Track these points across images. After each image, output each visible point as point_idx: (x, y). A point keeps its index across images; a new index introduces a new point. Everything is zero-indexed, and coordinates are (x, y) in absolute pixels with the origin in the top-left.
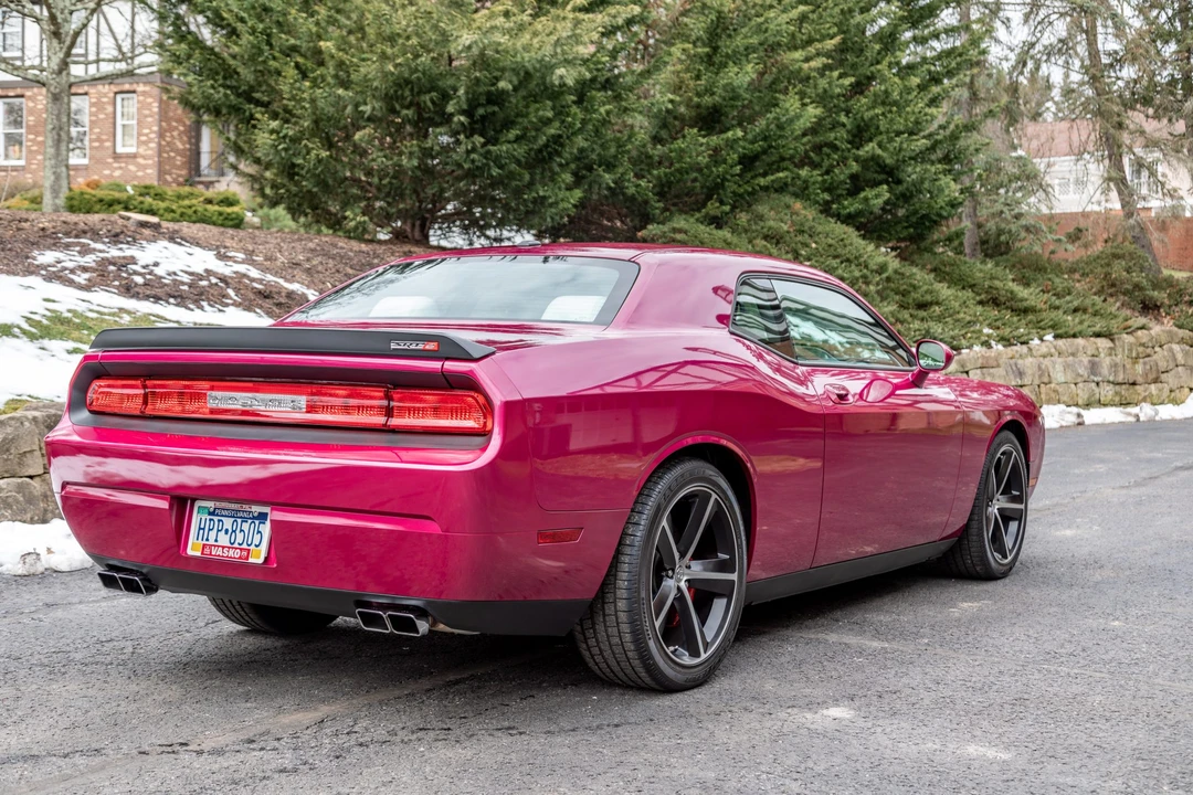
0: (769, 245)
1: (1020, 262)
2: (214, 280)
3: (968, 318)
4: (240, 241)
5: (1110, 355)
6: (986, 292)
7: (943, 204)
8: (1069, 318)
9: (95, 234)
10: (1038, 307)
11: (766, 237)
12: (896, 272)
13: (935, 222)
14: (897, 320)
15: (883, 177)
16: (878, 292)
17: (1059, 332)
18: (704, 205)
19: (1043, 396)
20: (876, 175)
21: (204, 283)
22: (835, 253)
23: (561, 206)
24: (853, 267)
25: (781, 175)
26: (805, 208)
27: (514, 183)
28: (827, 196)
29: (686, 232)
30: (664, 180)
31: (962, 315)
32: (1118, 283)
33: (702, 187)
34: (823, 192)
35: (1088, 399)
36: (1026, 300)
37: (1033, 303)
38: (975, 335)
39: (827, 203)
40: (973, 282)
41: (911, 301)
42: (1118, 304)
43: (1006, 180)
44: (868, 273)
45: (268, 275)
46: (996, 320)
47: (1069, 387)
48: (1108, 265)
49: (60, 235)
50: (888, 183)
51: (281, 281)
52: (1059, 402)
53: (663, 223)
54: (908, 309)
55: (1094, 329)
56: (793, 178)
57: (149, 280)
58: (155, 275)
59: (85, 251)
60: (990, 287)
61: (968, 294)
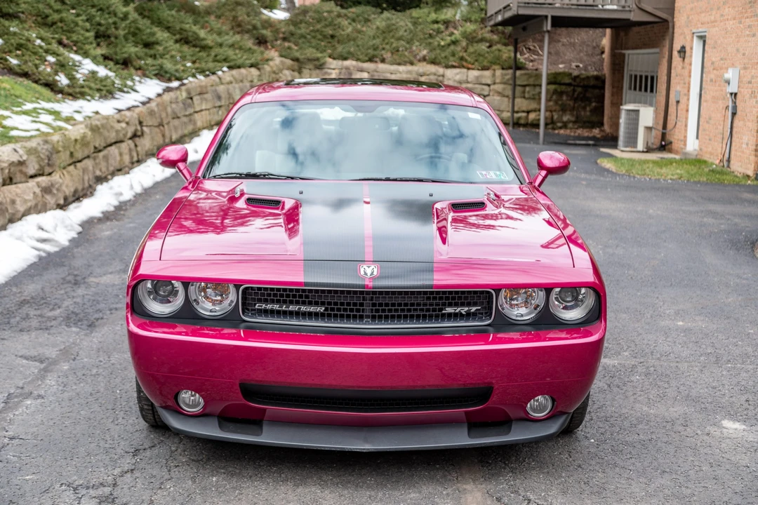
3: (176, 54)
5: (259, 80)
6: (179, 33)
10: (211, 44)
22: (92, 4)
32: (243, 24)
36: (204, 39)
37: (208, 42)
40: (168, 25)
41: (139, 41)
42: (252, 41)
46: (192, 56)
48: (234, 10)
55: (248, 61)
60: (181, 29)
61: (166, 35)
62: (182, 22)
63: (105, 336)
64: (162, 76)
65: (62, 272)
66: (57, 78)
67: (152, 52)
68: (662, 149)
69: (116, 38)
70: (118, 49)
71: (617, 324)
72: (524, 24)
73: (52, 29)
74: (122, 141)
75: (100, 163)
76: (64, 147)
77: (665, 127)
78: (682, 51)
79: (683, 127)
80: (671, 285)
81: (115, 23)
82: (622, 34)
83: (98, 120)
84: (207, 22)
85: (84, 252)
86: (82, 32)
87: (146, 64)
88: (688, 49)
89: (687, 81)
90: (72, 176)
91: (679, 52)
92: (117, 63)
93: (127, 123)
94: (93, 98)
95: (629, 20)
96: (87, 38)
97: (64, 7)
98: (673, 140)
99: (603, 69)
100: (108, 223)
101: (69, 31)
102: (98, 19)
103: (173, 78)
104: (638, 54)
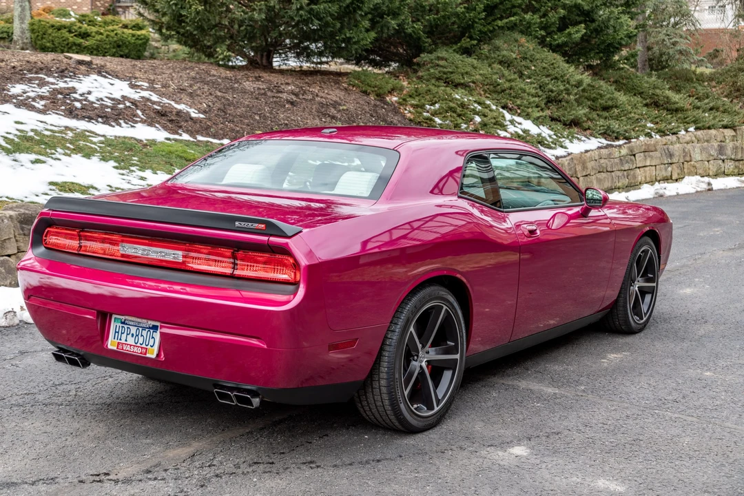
0: (502, 68)
1: (675, 75)
2: (128, 104)
3: (637, 117)
4: (145, 72)
5: (733, 141)
6: (650, 98)
7: (623, 36)
8: (707, 115)
9: (49, 72)
10: (686, 107)
11: (501, 63)
12: (589, 85)
13: (617, 48)
14: (589, 119)
15: (582, 18)
16: (576, 100)
17: (699, 125)
18: (460, 40)
19: (686, 170)
20: (577, 18)
21: (121, 106)
22: (548, 74)
23: (362, 43)
24: (560, 83)
25: (512, 18)
26: (528, 41)
27: (330, 29)
28: (543, 33)
29: (446, 60)
30: (433, 23)
31: (633, 115)
33: (458, 27)
34: (541, 30)
35: (717, 171)
36: (677, 103)
37: (682, 105)
38: (641, 129)
39: (543, 37)
40: (641, 91)
41: (598, 105)
42: (741, 104)
43: (667, 17)
44: (570, 87)
45: (164, 99)
46: (656, 118)
47: (703, 164)
48: (735, 76)
49: (25, 72)
50: (585, 22)
51: (173, 103)
52: (696, 174)
53: (430, 52)
54: (597, 110)
55: (722, 123)
56: (521, 20)
57: (85, 104)
58: (89, 101)
59: (42, 83)
60: (653, 94)
61: (635, 99)
62: (655, 88)
64: (609, 135)
67: (608, 114)
69: (567, 102)
70: (566, 112)
73: (499, 96)
81: (567, 90)
86: (528, 97)
87: (596, 125)
92: (564, 124)
96: (532, 103)
101: (515, 97)
102: (550, 86)
103: (621, 138)
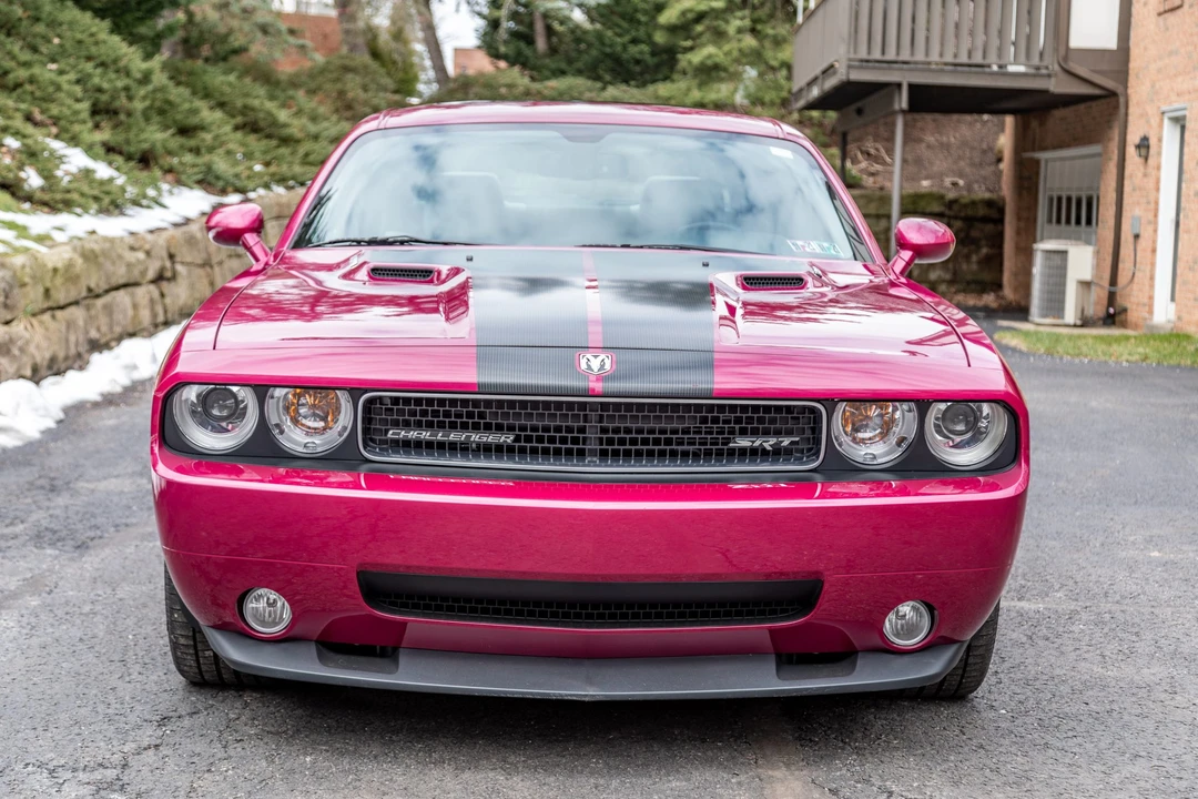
6: (242, 113)
10: (299, 135)
22: (88, 54)
36: (286, 126)
37: (292, 130)
40: (222, 99)
41: (170, 124)
60: (245, 107)
61: (218, 115)
62: (247, 95)
63: (107, 561)
64: (209, 184)
65: (28, 474)
66: (23, 175)
67: (192, 143)
68: (1110, 321)
69: (129, 114)
70: (132, 135)
71: (1040, 554)
72: (859, 104)
73: (15, 95)
74: (136, 284)
75: (96, 317)
76: (33, 277)
77: (1113, 281)
78: (1144, 145)
79: (1147, 282)
80: (1136, 503)
81: (127, 89)
82: (1034, 124)
83: (96, 242)
84: (292, 98)
85: (68, 447)
86: (69, 101)
87: (181, 163)
88: (1153, 142)
89: (1152, 199)
90: (47, 329)
91: (1138, 147)
92: (129, 158)
93: (148, 253)
94: (86, 210)
95: (1045, 92)
96: (76, 113)
97: (36, 57)
98: (1128, 306)
99: (1000, 188)
100: (112, 409)
101: (44, 99)
102: (96, 80)
103: (230, 189)
104: (1063, 159)
